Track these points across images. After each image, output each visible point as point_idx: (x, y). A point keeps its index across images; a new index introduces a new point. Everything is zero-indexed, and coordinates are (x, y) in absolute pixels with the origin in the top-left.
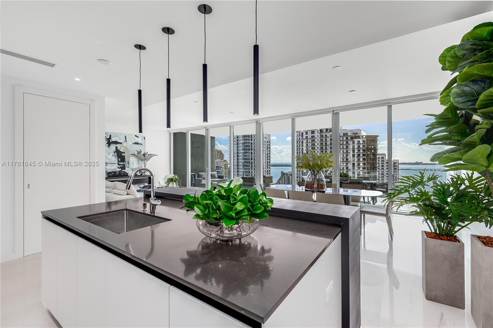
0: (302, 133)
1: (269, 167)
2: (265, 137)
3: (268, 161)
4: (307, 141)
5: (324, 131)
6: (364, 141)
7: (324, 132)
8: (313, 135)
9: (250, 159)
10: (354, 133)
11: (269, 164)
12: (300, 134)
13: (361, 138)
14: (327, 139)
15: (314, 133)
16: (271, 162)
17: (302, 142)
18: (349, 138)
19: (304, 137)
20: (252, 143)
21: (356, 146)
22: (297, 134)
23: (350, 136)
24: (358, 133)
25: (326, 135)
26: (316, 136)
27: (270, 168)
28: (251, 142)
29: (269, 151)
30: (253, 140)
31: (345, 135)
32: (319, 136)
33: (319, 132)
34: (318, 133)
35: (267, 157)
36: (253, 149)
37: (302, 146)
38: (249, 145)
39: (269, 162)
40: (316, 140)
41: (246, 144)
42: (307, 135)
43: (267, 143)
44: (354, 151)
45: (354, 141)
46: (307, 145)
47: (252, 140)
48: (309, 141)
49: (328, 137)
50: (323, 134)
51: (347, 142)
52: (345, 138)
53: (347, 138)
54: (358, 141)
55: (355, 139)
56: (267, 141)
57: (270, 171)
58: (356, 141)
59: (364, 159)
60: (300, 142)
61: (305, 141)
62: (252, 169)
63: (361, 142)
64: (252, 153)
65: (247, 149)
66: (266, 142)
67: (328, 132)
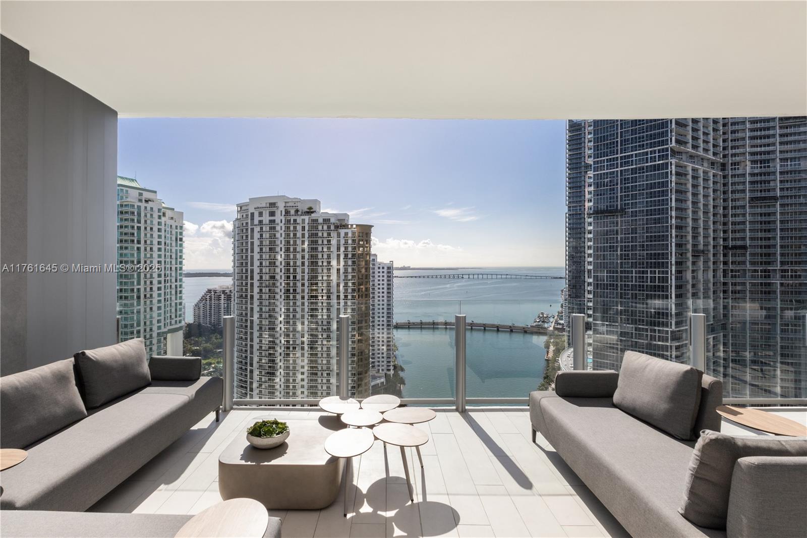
0: (252, 214)
1: (179, 278)
2: (172, 218)
3: (178, 266)
4: (261, 228)
5: (293, 212)
6: (353, 233)
7: (293, 215)
8: (272, 218)
9: (135, 263)
10: (339, 220)
11: (179, 272)
12: (247, 215)
13: (350, 228)
14: (296, 227)
15: (275, 216)
16: (184, 268)
17: (252, 230)
18: (332, 227)
19: (256, 222)
20: (139, 228)
21: (342, 242)
22: (243, 216)
23: (334, 224)
24: (344, 220)
25: (295, 221)
26: (278, 220)
27: (181, 280)
28: (139, 225)
29: (181, 245)
30: (143, 221)
31: (327, 221)
32: (283, 222)
33: (283, 213)
34: (281, 215)
35: (176, 258)
36: (142, 242)
37: (252, 238)
38: (133, 231)
39: (181, 269)
40: (278, 228)
41: (126, 230)
42: (261, 219)
43: (176, 229)
44: (340, 249)
45: (340, 233)
46: (261, 235)
47: (139, 222)
48: (264, 229)
49: (298, 224)
50: (289, 219)
51: (329, 234)
52: (325, 227)
53: (329, 227)
54: (345, 233)
55: (340, 229)
56: (176, 226)
57: (181, 286)
58: (342, 232)
59: (353, 261)
60: (247, 230)
61: (257, 229)
62: (139, 284)
63: (350, 235)
64: (138, 249)
65: (126, 241)
66: (174, 227)
67: (298, 215)
